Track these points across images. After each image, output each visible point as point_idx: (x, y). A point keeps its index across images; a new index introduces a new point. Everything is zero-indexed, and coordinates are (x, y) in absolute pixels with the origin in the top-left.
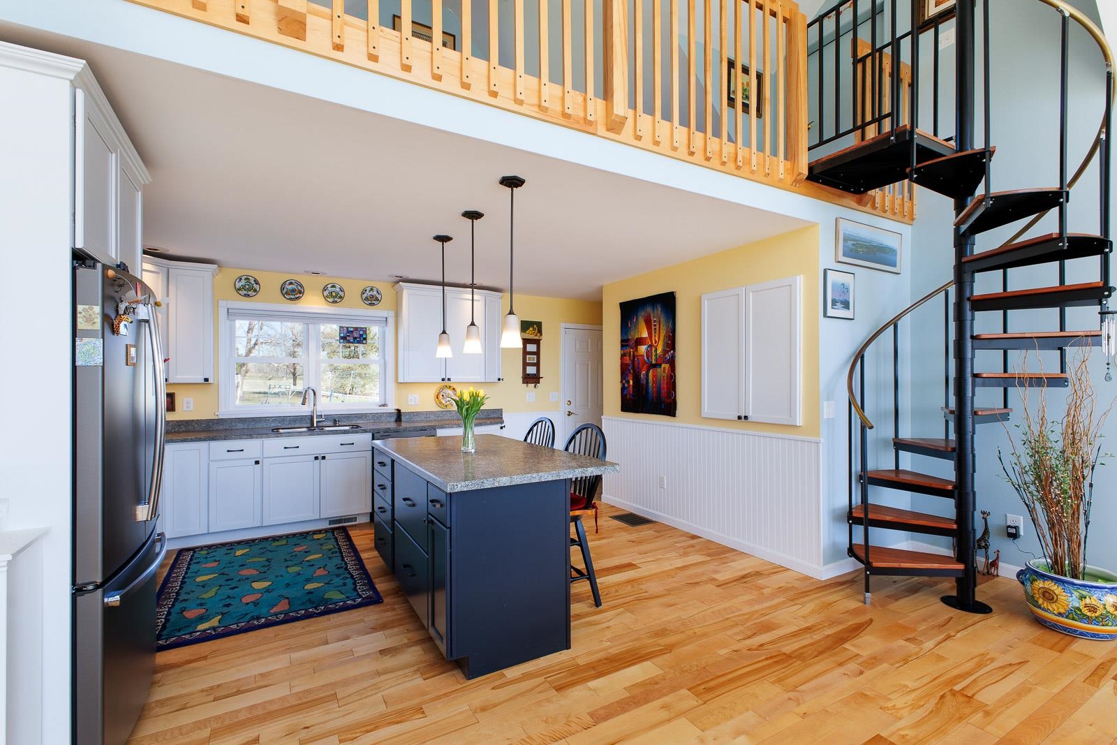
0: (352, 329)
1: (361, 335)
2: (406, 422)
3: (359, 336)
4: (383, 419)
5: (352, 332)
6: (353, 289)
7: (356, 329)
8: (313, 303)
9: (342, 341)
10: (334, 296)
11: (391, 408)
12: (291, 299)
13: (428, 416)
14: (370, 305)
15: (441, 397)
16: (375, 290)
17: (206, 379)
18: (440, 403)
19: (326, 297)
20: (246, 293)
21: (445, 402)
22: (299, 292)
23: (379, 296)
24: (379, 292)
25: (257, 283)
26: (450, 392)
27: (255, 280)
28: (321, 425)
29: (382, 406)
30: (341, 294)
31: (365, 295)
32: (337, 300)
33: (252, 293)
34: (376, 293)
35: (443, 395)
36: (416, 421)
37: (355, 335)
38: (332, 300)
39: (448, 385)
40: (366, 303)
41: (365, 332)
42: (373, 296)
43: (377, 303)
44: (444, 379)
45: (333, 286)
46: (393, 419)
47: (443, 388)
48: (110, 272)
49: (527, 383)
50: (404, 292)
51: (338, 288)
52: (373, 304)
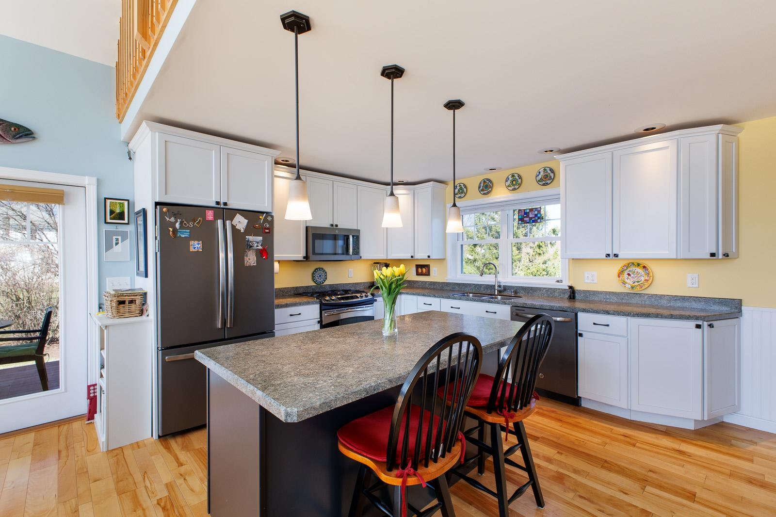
0: (528, 211)
1: (536, 215)
2: (582, 301)
3: (534, 216)
4: (556, 294)
5: (529, 213)
6: (529, 174)
7: (531, 210)
8: (500, 194)
9: (520, 222)
10: (515, 182)
11: (565, 285)
12: (484, 194)
13: (608, 297)
14: (544, 185)
15: (626, 276)
16: (548, 170)
17: (429, 257)
18: (624, 283)
19: (508, 186)
20: (460, 195)
21: (631, 283)
22: (490, 187)
23: (552, 175)
24: (552, 171)
25: (465, 187)
26: (639, 270)
27: (464, 185)
28: (502, 294)
29: (558, 281)
30: (520, 181)
31: (540, 176)
32: (516, 187)
33: (463, 195)
34: (549, 172)
35: (629, 274)
36: (593, 302)
37: (531, 216)
38: (513, 187)
39: (636, 262)
40: (541, 183)
41: (539, 212)
42: (546, 177)
43: (550, 181)
44: (609, 255)
45: (513, 176)
46: (567, 297)
47: (627, 266)
48: (165, 210)
50: (561, 165)
51: (516, 176)
52: (548, 184)
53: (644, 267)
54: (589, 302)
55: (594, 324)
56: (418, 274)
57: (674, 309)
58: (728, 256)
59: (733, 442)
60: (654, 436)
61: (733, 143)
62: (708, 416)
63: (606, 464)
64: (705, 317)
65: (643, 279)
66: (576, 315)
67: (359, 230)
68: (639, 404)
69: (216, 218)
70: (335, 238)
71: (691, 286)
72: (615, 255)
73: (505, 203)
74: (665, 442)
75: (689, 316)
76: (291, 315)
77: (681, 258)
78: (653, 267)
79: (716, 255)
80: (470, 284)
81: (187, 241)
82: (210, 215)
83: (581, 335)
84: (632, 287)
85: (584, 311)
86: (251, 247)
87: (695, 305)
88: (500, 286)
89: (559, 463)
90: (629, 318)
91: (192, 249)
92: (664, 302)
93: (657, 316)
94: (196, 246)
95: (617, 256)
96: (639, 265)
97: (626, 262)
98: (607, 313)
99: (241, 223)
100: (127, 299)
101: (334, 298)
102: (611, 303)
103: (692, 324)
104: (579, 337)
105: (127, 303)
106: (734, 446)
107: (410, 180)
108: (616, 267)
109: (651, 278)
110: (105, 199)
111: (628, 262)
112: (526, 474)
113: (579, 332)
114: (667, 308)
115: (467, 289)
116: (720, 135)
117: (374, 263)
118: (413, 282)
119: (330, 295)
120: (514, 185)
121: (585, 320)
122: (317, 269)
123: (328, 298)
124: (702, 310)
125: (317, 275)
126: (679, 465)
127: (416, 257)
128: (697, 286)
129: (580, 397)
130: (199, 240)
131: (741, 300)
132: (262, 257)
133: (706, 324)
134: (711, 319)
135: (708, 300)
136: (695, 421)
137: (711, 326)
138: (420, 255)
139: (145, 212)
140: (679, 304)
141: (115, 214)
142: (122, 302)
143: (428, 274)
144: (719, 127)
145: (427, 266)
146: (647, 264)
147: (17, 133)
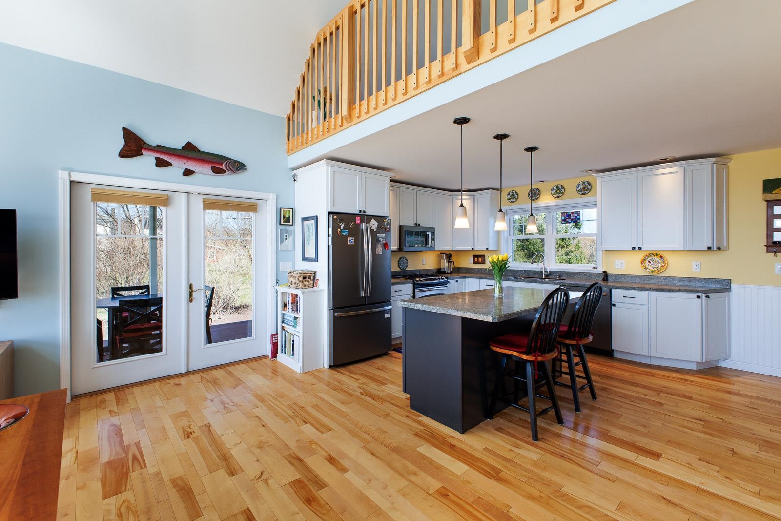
0: (570, 214)
1: (576, 217)
2: (613, 282)
3: (574, 218)
4: (593, 277)
5: (570, 215)
6: (571, 186)
7: (573, 213)
8: (546, 200)
9: (563, 222)
10: (559, 191)
11: (600, 270)
12: (533, 200)
13: (633, 279)
14: (583, 194)
15: (647, 263)
16: (586, 183)
17: (487, 248)
18: (646, 268)
19: (554, 194)
20: (512, 200)
21: (651, 268)
22: (538, 195)
23: (589, 187)
24: (589, 184)
25: (517, 194)
26: (657, 259)
27: (516, 193)
28: (549, 277)
29: (594, 268)
30: (563, 190)
31: (580, 188)
32: (560, 195)
33: (514, 200)
34: (587, 184)
35: (649, 262)
36: (622, 282)
37: (572, 218)
38: (557, 195)
39: (654, 253)
40: (581, 193)
41: (579, 215)
42: (585, 188)
43: (588, 192)
44: (634, 248)
45: (557, 187)
46: (601, 279)
47: (648, 256)
48: (335, 217)
49: (775, 252)
50: (598, 180)
51: (560, 187)
52: (585, 194)
53: (661, 257)
54: (619, 282)
55: (624, 297)
56: (474, 262)
57: (683, 286)
58: (720, 249)
59: (723, 376)
60: (667, 372)
61: (724, 170)
62: (706, 359)
63: (633, 384)
64: (703, 290)
65: (660, 265)
66: (610, 291)
67: (434, 228)
68: (656, 352)
69: (362, 221)
70: (417, 234)
71: (696, 270)
72: (639, 248)
73: (550, 207)
74: (675, 375)
75: (692, 290)
76: (396, 291)
77: (687, 250)
78: (669, 258)
79: (712, 248)
80: (521, 270)
81: (346, 237)
82: (358, 219)
83: (614, 305)
84: (652, 272)
85: (617, 287)
86: (380, 241)
87: (698, 284)
88: (546, 272)
89: (603, 383)
90: (650, 292)
91: (349, 243)
92: (676, 282)
93: (669, 290)
94: (351, 241)
95: (641, 249)
96: (657, 255)
97: (647, 253)
98: (634, 289)
99: (374, 224)
100: (307, 276)
101: (422, 279)
102: (636, 283)
103: (694, 295)
104: (612, 307)
105: (307, 278)
106: (723, 377)
107: (472, 188)
108: (640, 256)
109: (666, 265)
110: (281, 208)
111: (649, 253)
112: (585, 381)
113: (612, 303)
114: (677, 286)
115: (518, 275)
116: (714, 165)
117: (441, 253)
118: (470, 268)
119: (419, 277)
120: (558, 193)
121: (617, 295)
122: (401, 258)
123: (418, 279)
124: (703, 287)
125: (402, 263)
126: (684, 385)
127: (476, 249)
128: (699, 270)
129: (613, 350)
130: (352, 237)
131: (730, 280)
132: (385, 248)
133: (704, 295)
134: (708, 293)
135: (707, 280)
136: (697, 363)
137: (708, 297)
138: (480, 247)
139: (316, 218)
140: (687, 283)
141: (285, 218)
142: (305, 278)
143: (483, 262)
144: (714, 159)
145: (484, 256)
146: (663, 254)
147: (238, 167)
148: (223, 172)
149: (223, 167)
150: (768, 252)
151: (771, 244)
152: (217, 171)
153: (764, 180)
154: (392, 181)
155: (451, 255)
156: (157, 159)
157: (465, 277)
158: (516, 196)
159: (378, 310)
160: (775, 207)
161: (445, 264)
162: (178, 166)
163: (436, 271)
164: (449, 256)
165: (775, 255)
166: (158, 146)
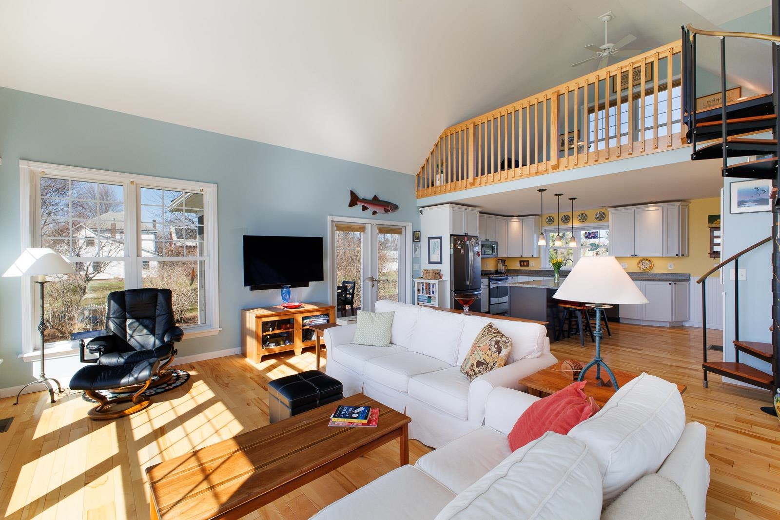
0: (590, 233)
1: (595, 235)
6: (591, 214)
7: (592, 232)
8: (574, 223)
12: (565, 223)
13: (632, 275)
14: (599, 220)
15: (641, 264)
16: (602, 213)
17: (532, 256)
18: (640, 268)
19: (579, 220)
20: (549, 223)
21: (643, 268)
22: (568, 220)
23: (604, 216)
24: (604, 214)
25: (553, 218)
26: (647, 262)
30: (586, 217)
31: (597, 216)
32: (584, 220)
33: (551, 223)
35: (643, 264)
37: (592, 235)
39: (645, 258)
41: (596, 233)
42: (601, 216)
43: (603, 219)
44: (633, 255)
45: (582, 215)
47: (642, 260)
48: (454, 237)
49: (715, 257)
50: (610, 212)
51: (584, 215)
52: (601, 220)
53: (649, 261)
56: (521, 266)
57: (662, 278)
58: (683, 255)
61: (686, 209)
62: (674, 321)
64: (673, 280)
65: (649, 266)
67: (498, 242)
68: (645, 317)
69: (467, 239)
70: (490, 246)
71: (670, 268)
72: (636, 255)
73: (577, 228)
75: (667, 280)
77: (665, 256)
78: (655, 262)
79: (679, 255)
81: (460, 249)
82: (465, 238)
84: (644, 270)
87: (671, 277)
90: (642, 282)
91: (462, 253)
92: (658, 276)
93: (655, 280)
94: (462, 251)
96: (647, 259)
97: (641, 258)
99: (473, 241)
101: (493, 276)
102: (634, 277)
103: (668, 283)
107: (521, 214)
108: (637, 260)
109: (653, 265)
110: (414, 231)
114: (659, 278)
116: (680, 206)
117: (499, 259)
120: (582, 219)
123: (491, 276)
124: (673, 278)
127: (523, 256)
128: (672, 268)
129: (620, 317)
130: (463, 249)
131: (690, 274)
133: (673, 283)
134: (676, 281)
135: (676, 275)
136: (670, 322)
137: (675, 284)
138: (526, 255)
139: (440, 238)
140: (665, 277)
141: (416, 237)
142: (436, 273)
143: (528, 265)
144: (680, 203)
145: (528, 261)
146: (650, 259)
147: (395, 207)
148: (389, 211)
149: (389, 209)
150: (710, 257)
151: (712, 253)
152: (387, 211)
153: (709, 216)
154: (480, 213)
155: (505, 261)
156: (363, 206)
157: (517, 276)
158: (553, 220)
159: (476, 293)
160: (714, 232)
161: (501, 267)
162: (371, 209)
163: (494, 271)
164: (503, 261)
165: (714, 259)
166: (363, 199)
